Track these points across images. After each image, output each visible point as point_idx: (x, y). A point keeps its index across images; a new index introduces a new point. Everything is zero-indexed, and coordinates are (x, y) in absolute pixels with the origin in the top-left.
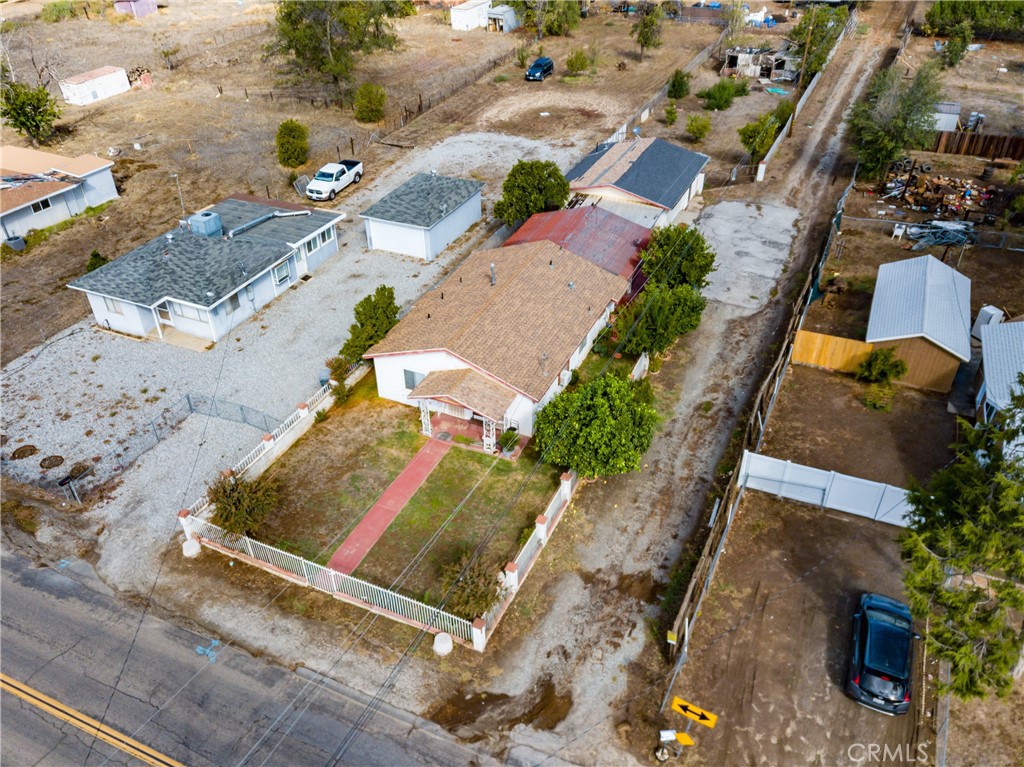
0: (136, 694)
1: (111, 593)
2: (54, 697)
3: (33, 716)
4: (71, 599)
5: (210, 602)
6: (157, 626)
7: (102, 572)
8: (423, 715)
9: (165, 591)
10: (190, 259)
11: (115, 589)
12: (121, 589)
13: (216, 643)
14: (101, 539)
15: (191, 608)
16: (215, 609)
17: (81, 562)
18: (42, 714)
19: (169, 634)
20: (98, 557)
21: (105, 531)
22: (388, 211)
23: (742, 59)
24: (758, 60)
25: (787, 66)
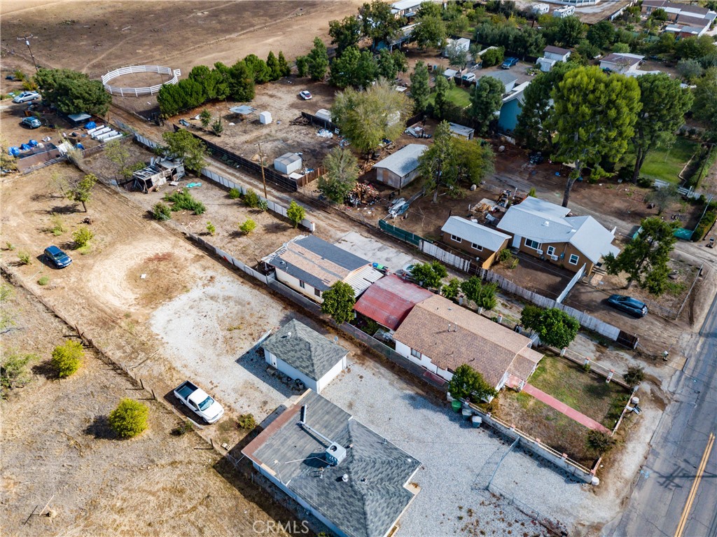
0: (670, 498)
1: (621, 514)
2: (677, 526)
3: (687, 532)
4: (627, 530)
5: (622, 474)
6: (637, 493)
7: (609, 519)
8: (663, 411)
9: (618, 493)
10: (374, 467)
11: (618, 512)
12: (618, 510)
13: (642, 472)
14: (587, 523)
15: (626, 482)
16: (626, 472)
17: (603, 530)
18: (686, 529)
19: (640, 489)
20: (599, 523)
21: (582, 522)
22: (324, 366)
23: (154, 178)
24: (162, 174)
25: (178, 171)
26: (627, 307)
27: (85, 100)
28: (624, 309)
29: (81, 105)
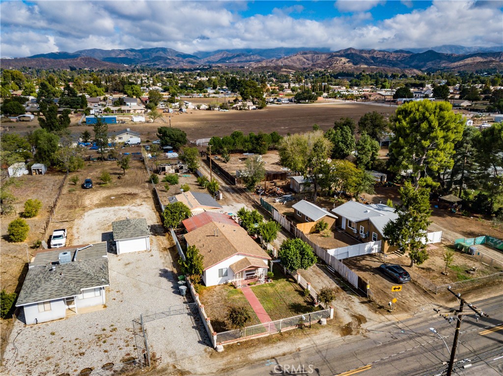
6: (244, 370)
7: (199, 373)
11: (212, 373)
12: (214, 371)
13: (269, 361)
14: (179, 368)
16: (254, 355)
19: (250, 369)
20: (188, 372)
21: (176, 366)
22: (127, 235)
23: (167, 168)
24: (173, 167)
25: (184, 168)
26: (390, 271)
27: (171, 138)
28: (387, 272)
29: (168, 140)
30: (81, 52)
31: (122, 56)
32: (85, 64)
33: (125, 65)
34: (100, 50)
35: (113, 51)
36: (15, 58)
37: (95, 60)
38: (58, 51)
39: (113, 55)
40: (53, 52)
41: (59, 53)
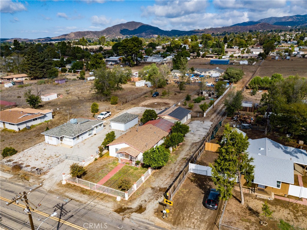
6: (55, 196)
8: (113, 211)
9: (58, 190)
10: (69, 128)
11: (46, 190)
13: (68, 199)
15: (63, 193)
16: (69, 193)
21: (45, 180)
22: (116, 120)
24: (207, 93)
30: (262, 20)
31: (290, 20)
32: (261, 27)
33: (289, 27)
34: (274, 17)
35: (284, 17)
36: (223, 27)
37: (269, 24)
38: (248, 21)
39: (283, 20)
40: (245, 22)
41: (248, 22)
